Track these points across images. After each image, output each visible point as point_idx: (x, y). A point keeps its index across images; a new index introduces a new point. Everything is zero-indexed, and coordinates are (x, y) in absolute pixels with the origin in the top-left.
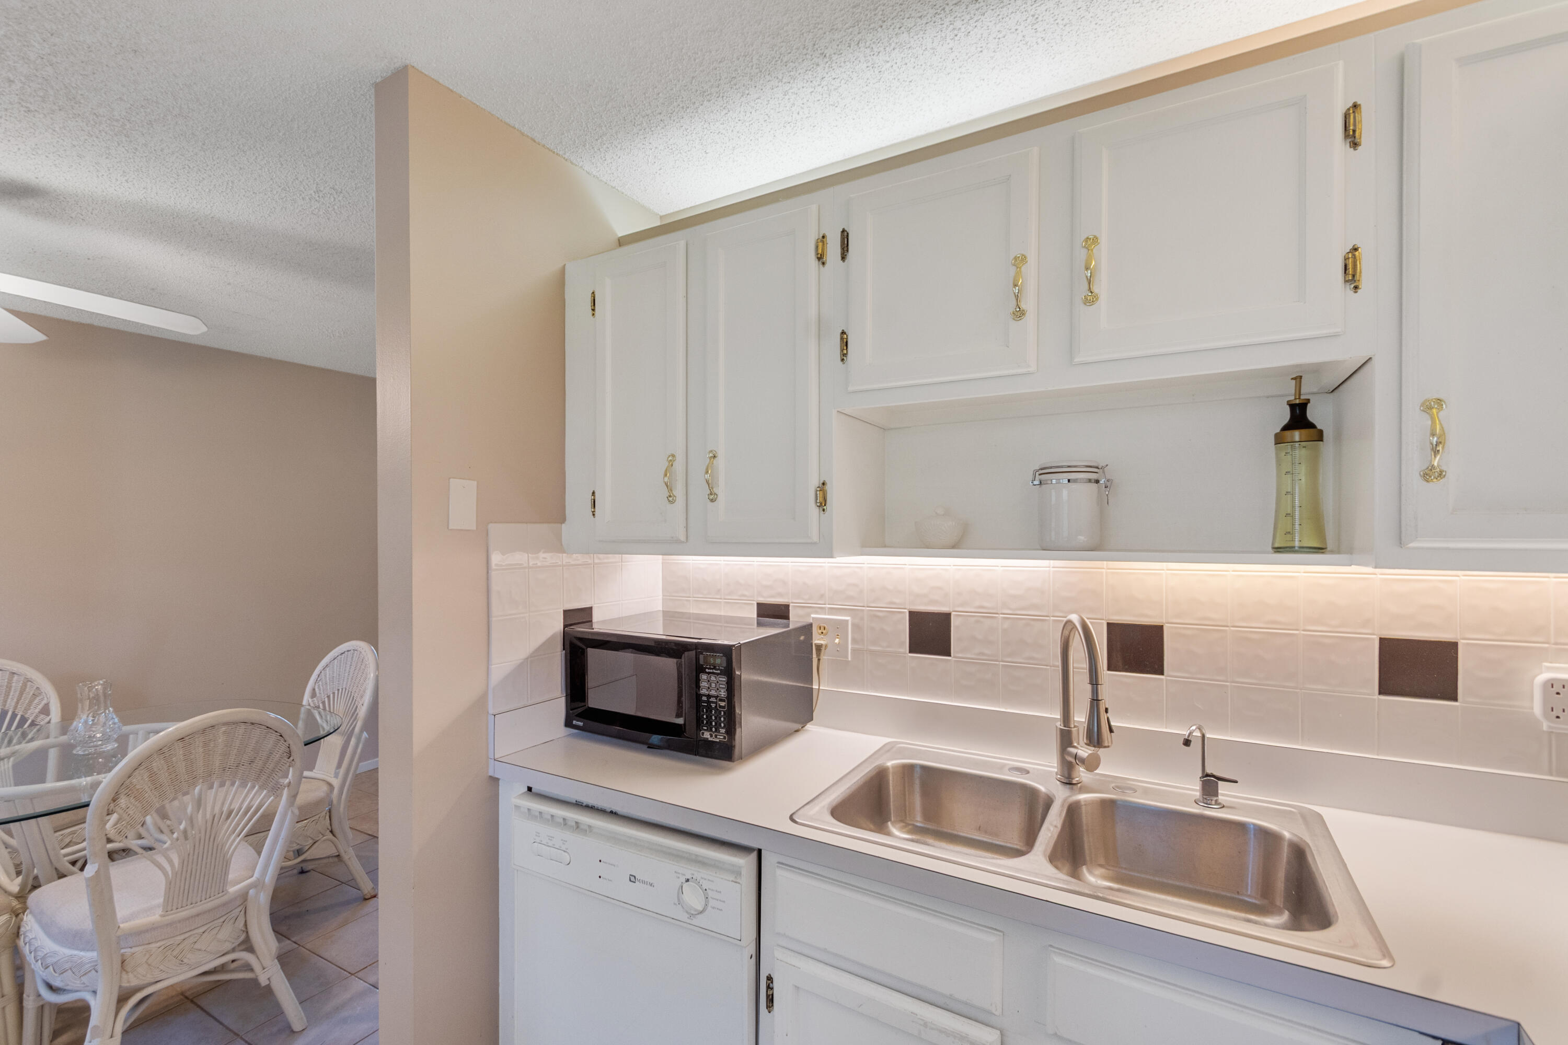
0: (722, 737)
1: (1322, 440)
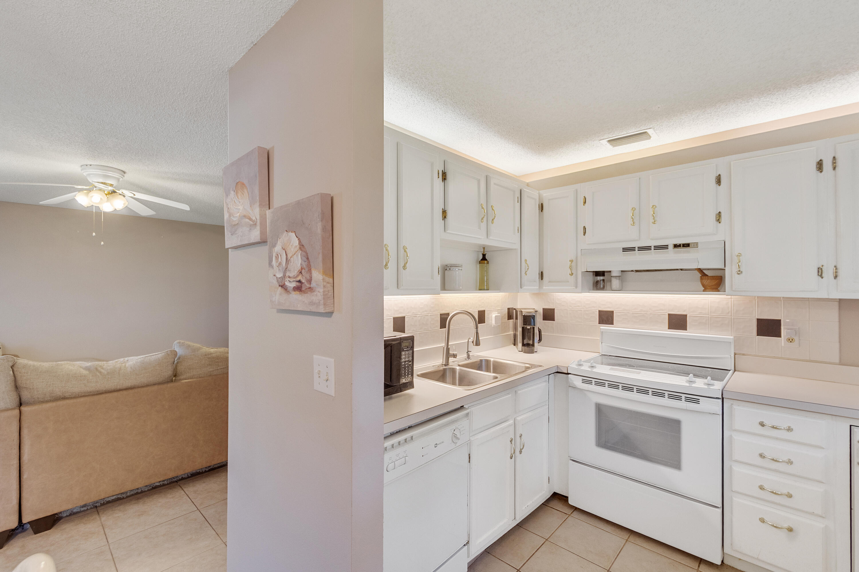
0: (410, 379)
1: (488, 263)
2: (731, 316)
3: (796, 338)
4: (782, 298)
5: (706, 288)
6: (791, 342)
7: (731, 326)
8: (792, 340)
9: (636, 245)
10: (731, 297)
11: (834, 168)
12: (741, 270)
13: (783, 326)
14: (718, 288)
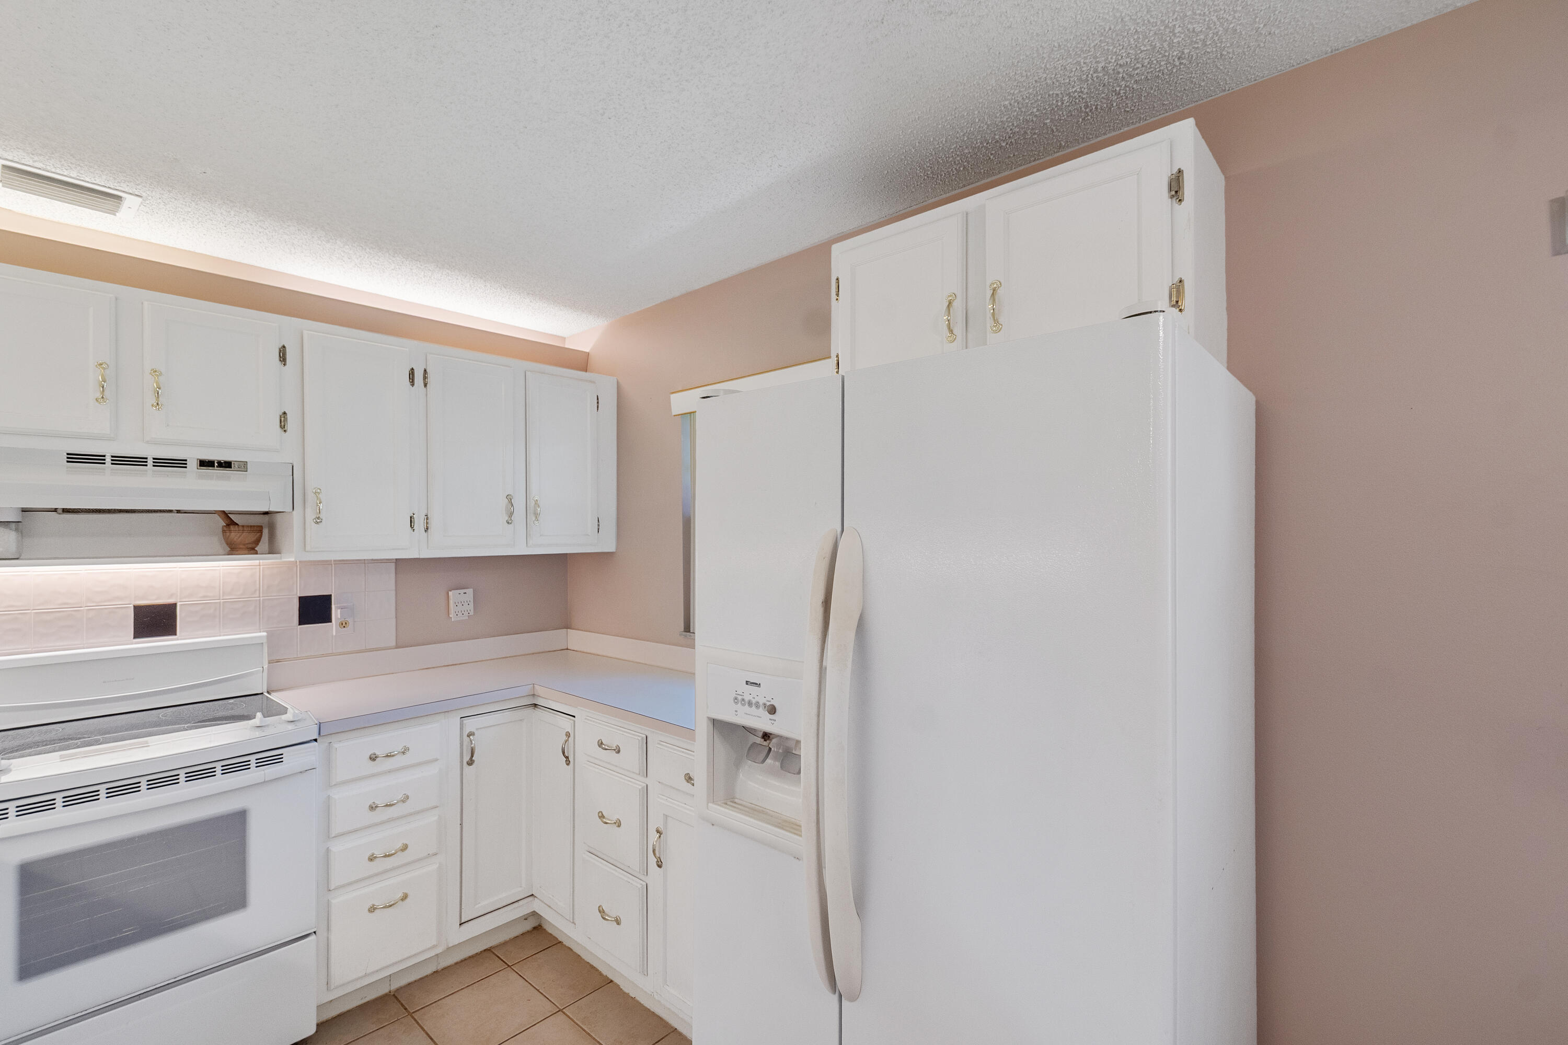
2: (259, 597)
3: (350, 620)
4: (332, 561)
5: (233, 549)
6: (344, 627)
7: (260, 615)
8: (346, 623)
9: (109, 450)
10: (260, 563)
11: (425, 385)
12: (321, 516)
13: (334, 604)
14: (256, 547)
